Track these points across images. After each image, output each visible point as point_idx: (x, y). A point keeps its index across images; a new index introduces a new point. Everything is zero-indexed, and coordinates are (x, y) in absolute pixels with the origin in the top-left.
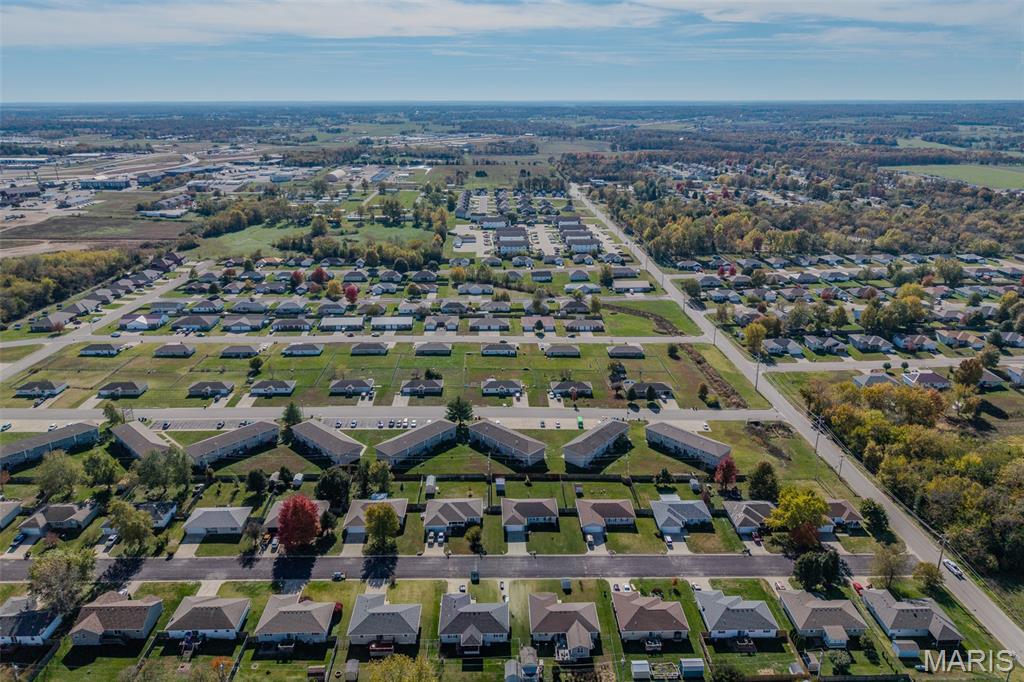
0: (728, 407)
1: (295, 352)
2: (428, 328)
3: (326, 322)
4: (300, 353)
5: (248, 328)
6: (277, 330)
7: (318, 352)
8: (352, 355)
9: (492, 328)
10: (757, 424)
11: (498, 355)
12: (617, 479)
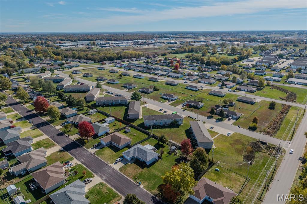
0: (260, 132)
1: (136, 77)
2: (184, 78)
3: (157, 72)
4: (137, 77)
5: (139, 71)
6: (145, 72)
7: (141, 78)
8: (149, 80)
9: (206, 82)
10: (263, 143)
11: (191, 90)
12: (148, 134)
